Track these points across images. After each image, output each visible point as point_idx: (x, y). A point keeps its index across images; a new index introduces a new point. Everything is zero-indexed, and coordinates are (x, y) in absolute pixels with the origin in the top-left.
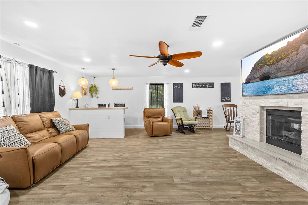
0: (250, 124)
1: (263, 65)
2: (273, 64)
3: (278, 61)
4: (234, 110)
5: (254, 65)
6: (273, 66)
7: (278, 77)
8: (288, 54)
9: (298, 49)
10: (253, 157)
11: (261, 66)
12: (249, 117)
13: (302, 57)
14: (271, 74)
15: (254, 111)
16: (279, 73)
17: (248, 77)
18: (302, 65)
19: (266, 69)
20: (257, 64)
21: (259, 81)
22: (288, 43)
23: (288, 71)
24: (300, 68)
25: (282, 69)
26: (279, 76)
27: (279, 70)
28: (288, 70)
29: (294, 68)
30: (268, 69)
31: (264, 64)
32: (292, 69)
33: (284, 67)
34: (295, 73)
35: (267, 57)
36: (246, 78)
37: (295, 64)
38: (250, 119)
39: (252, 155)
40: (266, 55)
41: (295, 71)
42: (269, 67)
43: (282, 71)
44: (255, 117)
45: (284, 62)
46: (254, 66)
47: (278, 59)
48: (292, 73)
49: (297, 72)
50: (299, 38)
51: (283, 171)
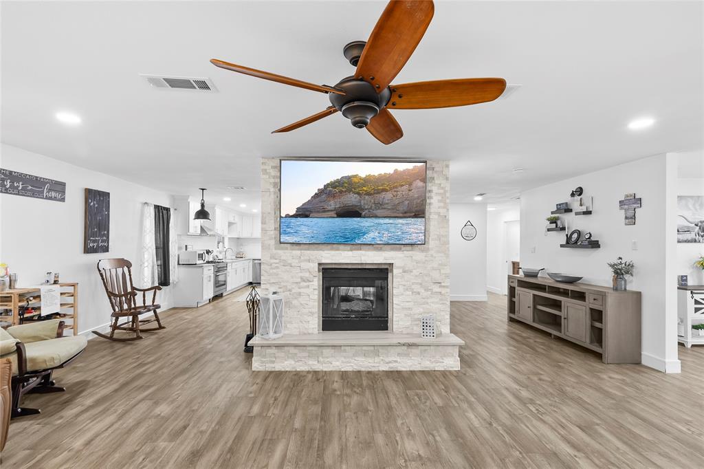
0: (295, 302)
1: (345, 192)
2: (368, 194)
3: (379, 192)
4: (124, 274)
5: (325, 186)
6: (367, 197)
7: (376, 217)
8: (396, 187)
9: (410, 185)
10: (338, 363)
11: (341, 192)
12: (289, 287)
13: (416, 196)
14: (363, 210)
15: (307, 275)
16: (378, 211)
17: (303, 205)
18: (417, 207)
19: (353, 199)
20: (334, 185)
21: (334, 217)
22: (396, 171)
23: (395, 211)
24: (414, 211)
25: (386, 206)
26: (378, 215)
27: (380, 205)
28: (395, 208)
29: (405, 208)
30: (357, 200)
31: (349, 191)
32: (401, 208)
33: (387, 204)
34: (405, 215)
35: (355, 180)
36: (299, 206)
37: (407, 202)
38: (294, 291)
39: (333, 363)
40: (355, 176)
41: (405, 213)
42: (359, 197)
43: (384, 208)
44: (308, 286)
45: (388, 196)
46: (322, 187)
47: (379, 189)
48: (401, 215)
49: (408, 215)
50: (412, 170)
51: (399, 360)
